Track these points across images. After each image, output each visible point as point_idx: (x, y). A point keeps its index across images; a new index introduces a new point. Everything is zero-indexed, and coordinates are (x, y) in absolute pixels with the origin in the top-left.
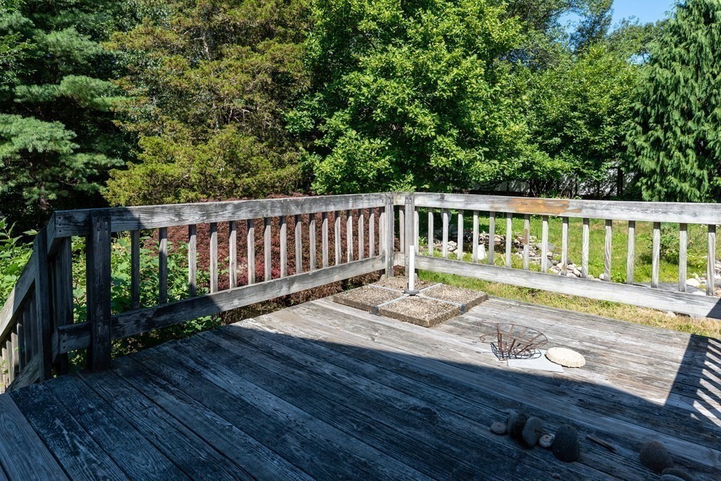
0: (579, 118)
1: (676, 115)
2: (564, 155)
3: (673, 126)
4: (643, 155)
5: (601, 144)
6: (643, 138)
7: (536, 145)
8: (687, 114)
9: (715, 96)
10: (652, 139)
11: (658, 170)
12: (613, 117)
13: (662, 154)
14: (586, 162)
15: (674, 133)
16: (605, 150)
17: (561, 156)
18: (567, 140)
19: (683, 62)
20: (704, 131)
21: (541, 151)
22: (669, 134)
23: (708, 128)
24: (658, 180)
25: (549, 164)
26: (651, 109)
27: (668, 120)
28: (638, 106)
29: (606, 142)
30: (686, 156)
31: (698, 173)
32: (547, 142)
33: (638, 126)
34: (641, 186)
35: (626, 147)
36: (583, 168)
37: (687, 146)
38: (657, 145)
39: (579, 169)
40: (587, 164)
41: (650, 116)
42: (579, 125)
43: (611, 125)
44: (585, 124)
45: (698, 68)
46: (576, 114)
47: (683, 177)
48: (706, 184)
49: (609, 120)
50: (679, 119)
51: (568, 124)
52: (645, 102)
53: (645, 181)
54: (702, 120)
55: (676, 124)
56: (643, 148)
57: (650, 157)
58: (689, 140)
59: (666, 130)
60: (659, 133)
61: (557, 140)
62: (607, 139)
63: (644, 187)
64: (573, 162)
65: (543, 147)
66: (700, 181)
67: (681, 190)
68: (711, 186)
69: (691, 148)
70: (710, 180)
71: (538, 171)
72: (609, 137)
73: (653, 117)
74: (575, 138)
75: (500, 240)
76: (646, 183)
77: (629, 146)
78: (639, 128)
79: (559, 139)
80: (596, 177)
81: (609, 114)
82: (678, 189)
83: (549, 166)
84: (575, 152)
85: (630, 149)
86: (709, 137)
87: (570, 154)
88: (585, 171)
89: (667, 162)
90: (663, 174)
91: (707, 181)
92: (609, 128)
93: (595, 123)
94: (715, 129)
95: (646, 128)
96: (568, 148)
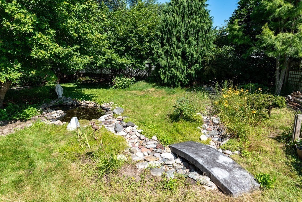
0: (134, 37)
1: (175, 39)
2: (127, 56)
3: (174, 45)
4: (161, 57)
5: (143, 51)
6: (161, 50)
7: (113, 50)
8: (179, 40)
9: (190, 31)
10: (165, 50)
11: (167, 65)
12: (148, 38)
13: (169, 57)
14: (137, 60)
15: (174, 48)
16: (145, 55)
17: (125, 56)
18: (128, 48)
19: (177, 14)
20: (185, 48)
21: (116, 53)
22: (172, 48)
23: (187, 46)
24: (167, 70)
25: (120, 60)
26: (165, 36)
27: (172, 42)
28: (159, 33)
29: (145, 50)
30: (178, 59)
31: (183, 67)
32: (118, 49)
33: (159, 44)
34: (160, 73)
35: (154, 54)
36: (136, 63)
37: (179, 54)
38: (167, 53)
39: (134, 64)
40: (137, 61)
41: (164, 39)
42: (133, 41)
43: (148, 42)
44: (136, 40)
45: (183, 17)
46: (132, 34)
47: (177, 69)
48: (185, 72)
49: (147, 39)
50: (176, 41)
51: (128, 40)
52: (161, 32)
53: (162, 70)
54: (184, 43)
55: (175, 43)
56: (161, 54)
57: (164, 59)
58: (179, 51)
59: (171, 46)
60: (168, 48)
61: (123, 48)
62: (146, 49)
63: (161, 73)
64: (131, 60)
65: (117, 51)
66: (183, 71)
67: (176, 75)
68: (187, 73)
69: (180, 55)
70: (187, 70)
71: (114, 64)
72: (147, 48)
73: (165, 40)
74: (132, 47)
75: (93, 105)
76: (162, 71)
77: (155, 53)
78: (160, 45)
79: (124, 48)
80: (141, 68)
81: (147, 37)
82: (175, 74)
83: (120, 61)
84: (131, 55)
85: (156, 55)
86: (187, 51)
87: (129, 56)
88: (136, 65)
89: (171, 62)
90: (169, 68)
91: (185, 71)
92: (147, 44)
93: (141, 40)
94: (189, 47)
95: (163, 45)
96: (128, 53)
